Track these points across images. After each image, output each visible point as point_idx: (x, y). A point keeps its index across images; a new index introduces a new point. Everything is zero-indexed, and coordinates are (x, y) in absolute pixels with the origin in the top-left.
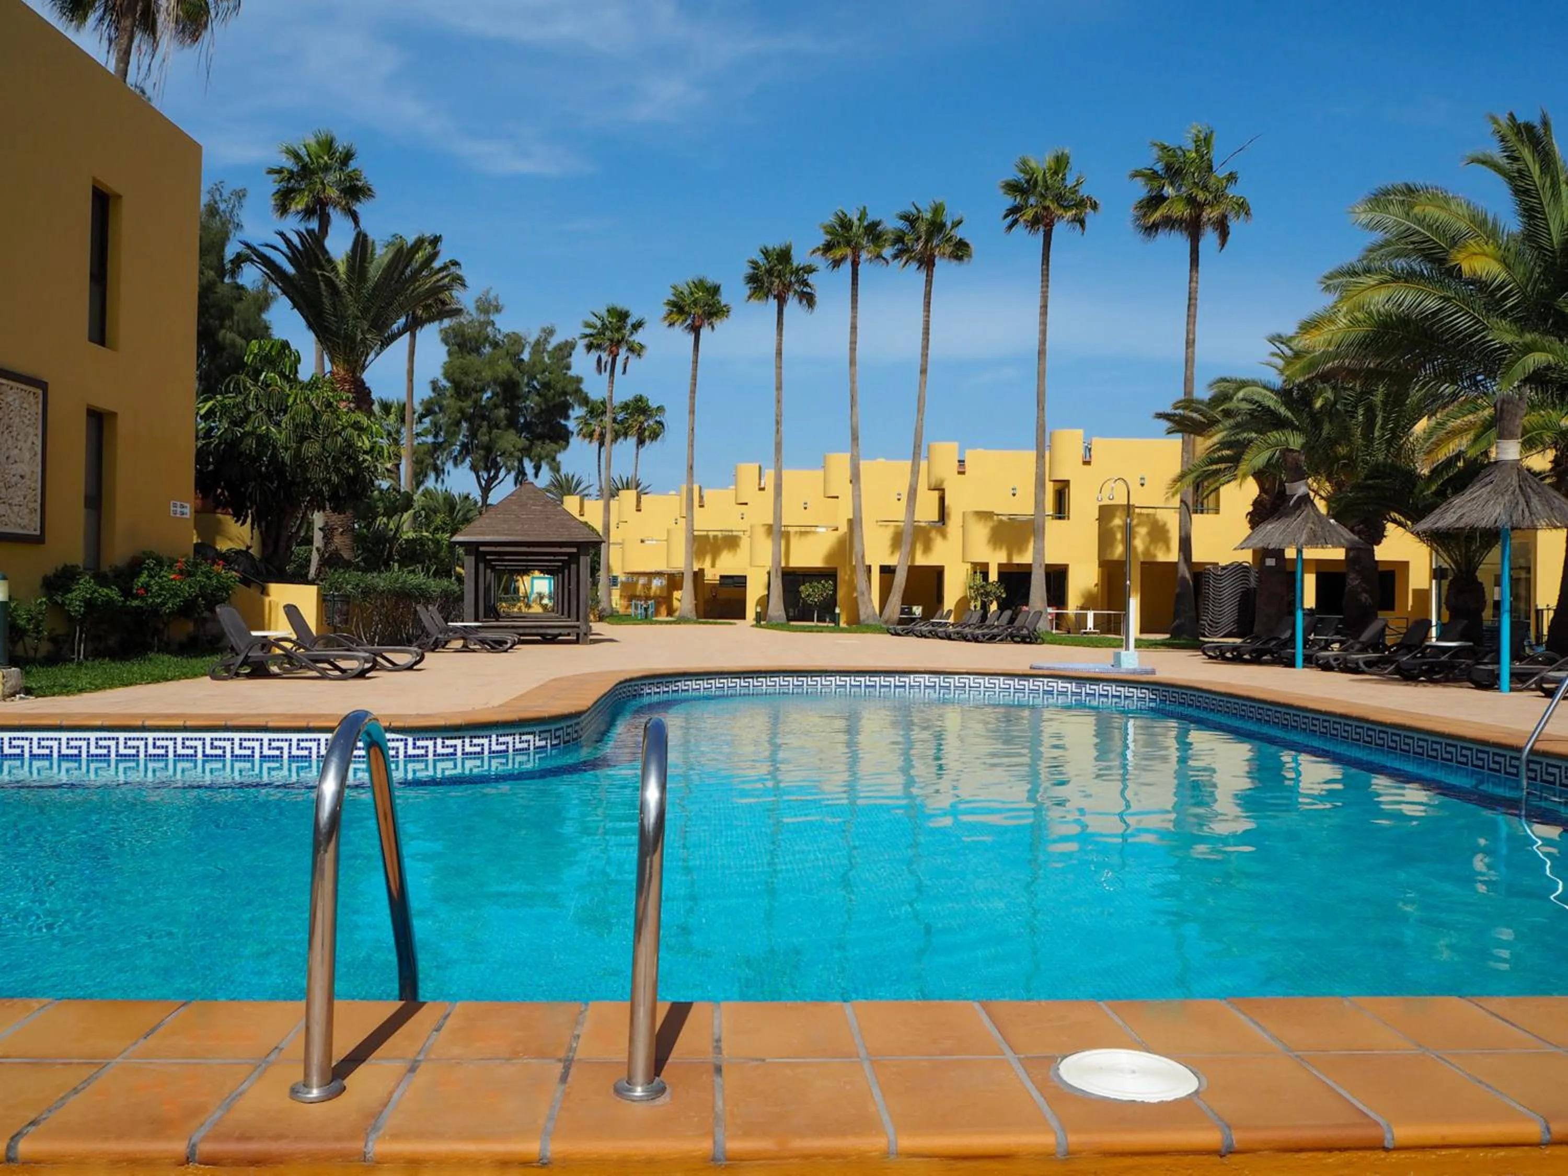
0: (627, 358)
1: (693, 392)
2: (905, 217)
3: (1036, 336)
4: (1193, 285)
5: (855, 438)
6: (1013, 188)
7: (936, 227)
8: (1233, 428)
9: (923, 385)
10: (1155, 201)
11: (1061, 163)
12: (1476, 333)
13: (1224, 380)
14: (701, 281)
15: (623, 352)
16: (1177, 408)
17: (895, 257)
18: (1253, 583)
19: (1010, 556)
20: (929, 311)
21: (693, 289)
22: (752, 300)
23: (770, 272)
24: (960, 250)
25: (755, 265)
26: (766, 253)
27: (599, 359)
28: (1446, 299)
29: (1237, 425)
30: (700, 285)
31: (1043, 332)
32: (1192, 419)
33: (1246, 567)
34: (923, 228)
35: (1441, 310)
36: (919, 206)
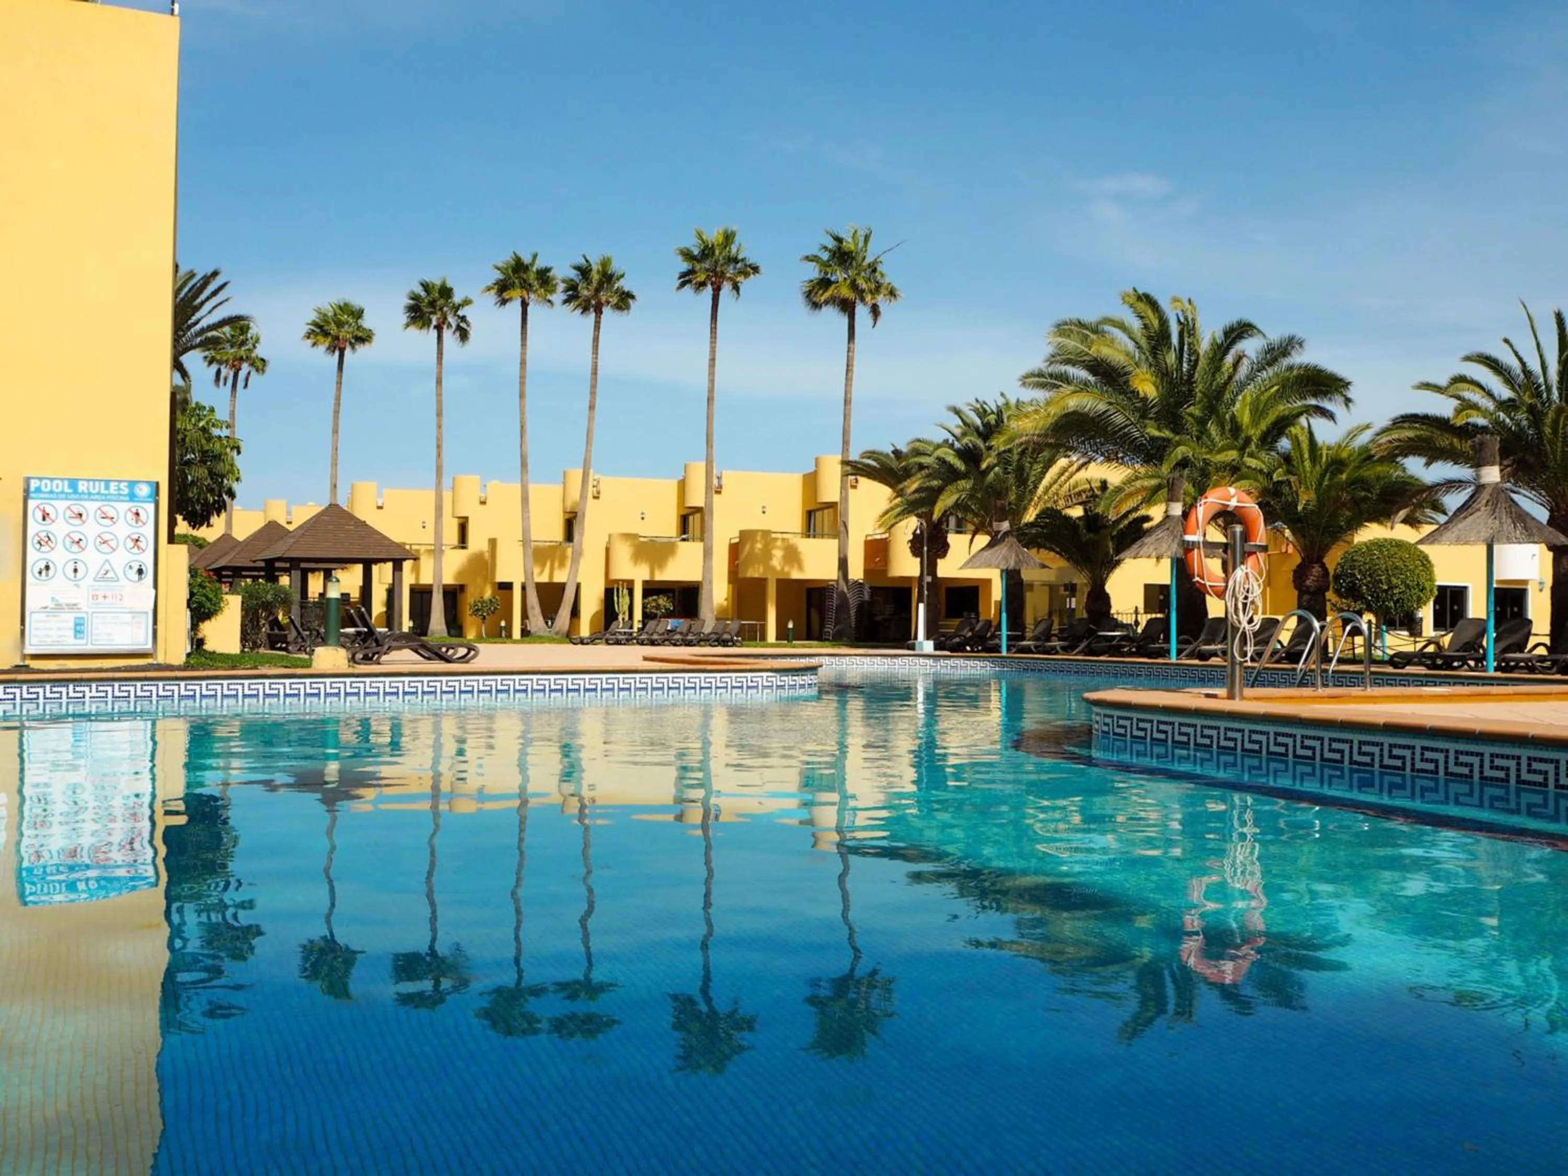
0: (249, 373)
1: (337, 412)
2: (578, 268)
3: (706, 383)
4: (851, 354)
5: (524, 464)
6: (687, 255)
7: (608, 278)
8: (924, 478)
9: (590, 420)
10: (825, 283)
11: (729, 238)
12: (1126, 426)
13: (919, 441)
14: (346, 304)
15: (245, 367)
16: (863, 458)
17: (565, 302)
18: (866, 597)
19: (652, 573)
20: (597, 354)
21: (338, 311)
22: (409, 329)
23: (432, 304)
24: (624, 300)
25: (415, 297)
26: (426, 286)
27: (218, 372)
28: (1110, 404)
29: (928, 476)
30: (345, 308)
31: (712, 382)
32: (868, 466)
33: (860, 584)
34: (595, 277)
35: (1107, 411)
36: (588, 258)
